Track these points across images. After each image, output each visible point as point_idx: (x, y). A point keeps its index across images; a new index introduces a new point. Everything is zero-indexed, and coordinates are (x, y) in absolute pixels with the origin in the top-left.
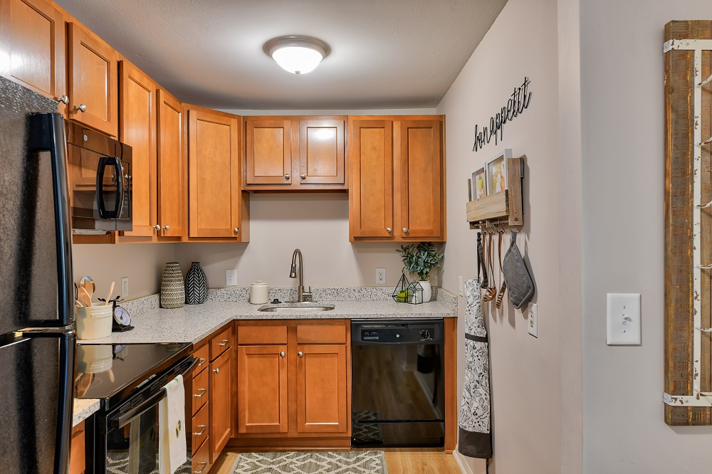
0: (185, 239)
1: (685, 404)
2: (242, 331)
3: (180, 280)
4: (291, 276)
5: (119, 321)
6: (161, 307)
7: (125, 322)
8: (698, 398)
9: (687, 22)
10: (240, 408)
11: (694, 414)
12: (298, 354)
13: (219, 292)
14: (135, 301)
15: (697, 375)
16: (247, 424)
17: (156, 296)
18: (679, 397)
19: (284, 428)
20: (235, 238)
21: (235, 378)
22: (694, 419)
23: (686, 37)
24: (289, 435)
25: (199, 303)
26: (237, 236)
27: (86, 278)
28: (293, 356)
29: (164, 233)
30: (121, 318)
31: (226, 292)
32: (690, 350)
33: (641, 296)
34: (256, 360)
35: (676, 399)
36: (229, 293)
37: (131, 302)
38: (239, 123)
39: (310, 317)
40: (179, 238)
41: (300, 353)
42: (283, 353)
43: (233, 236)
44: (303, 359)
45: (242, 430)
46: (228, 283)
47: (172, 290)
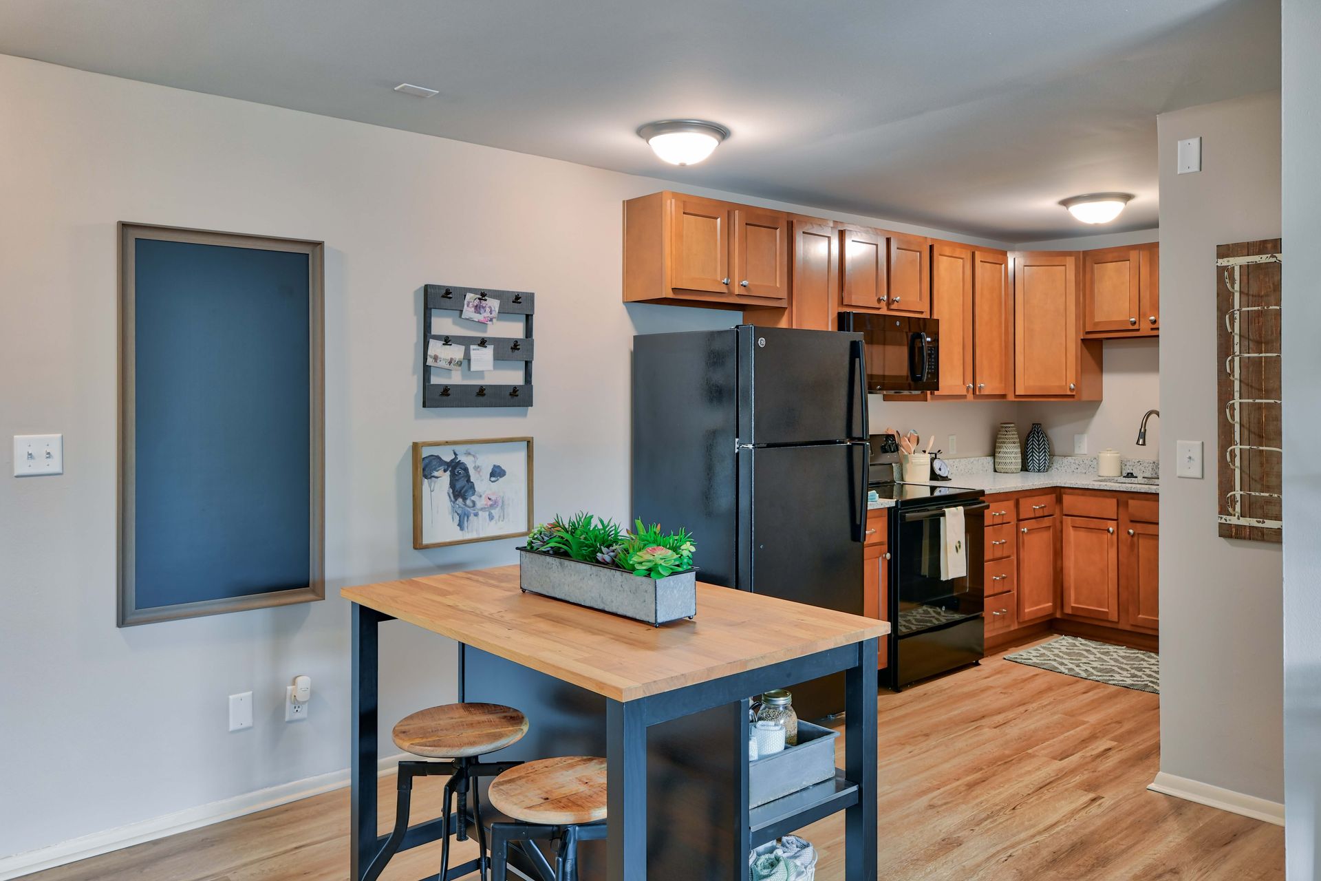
0: (1011, 397)
1: (1228, 522)
2: (1067, 499)
3: (1014, 443)
4: (1138, 443)
5: (938, 472)
6: (995, 471)
7: (943, 473)
8: (1239, 519)
9: (1228, 245)
10: (1065, 585)
11: (1237, 530)
12: (1129, 533)
13: (1065, 460)
14: (962, 460)
15: (1238, 501)
16: (1073, 605)
17: (990, 459)
18: (1224, 517)
19: (1114, 617)
20: (1072, 396)
21: (1058, 552)
22: (1236, 533)
23: (1228, 256)
24: (1120, 626)
25: (1039, 471)
26: (1074, 393)
27: (912, 432)
28: (1123, 536)
29: (980, 391)
30: (940, 469)
31: (1073, 461)
32: (1233, 483)
33: (1203, 443)
34: (1082, 534)
35: (1221, 518)
36: (1077, 462)
37: (958, 460)
38: (1077, 260)
39: (1143, 491)
40: (1004, 396)
41: (1131, 531)
42: (1111, 529)
43: (1069, 393)
44: (1135, 539)
45: (1068, 611)
46: (1077, 451)
47: (1006, 453)
